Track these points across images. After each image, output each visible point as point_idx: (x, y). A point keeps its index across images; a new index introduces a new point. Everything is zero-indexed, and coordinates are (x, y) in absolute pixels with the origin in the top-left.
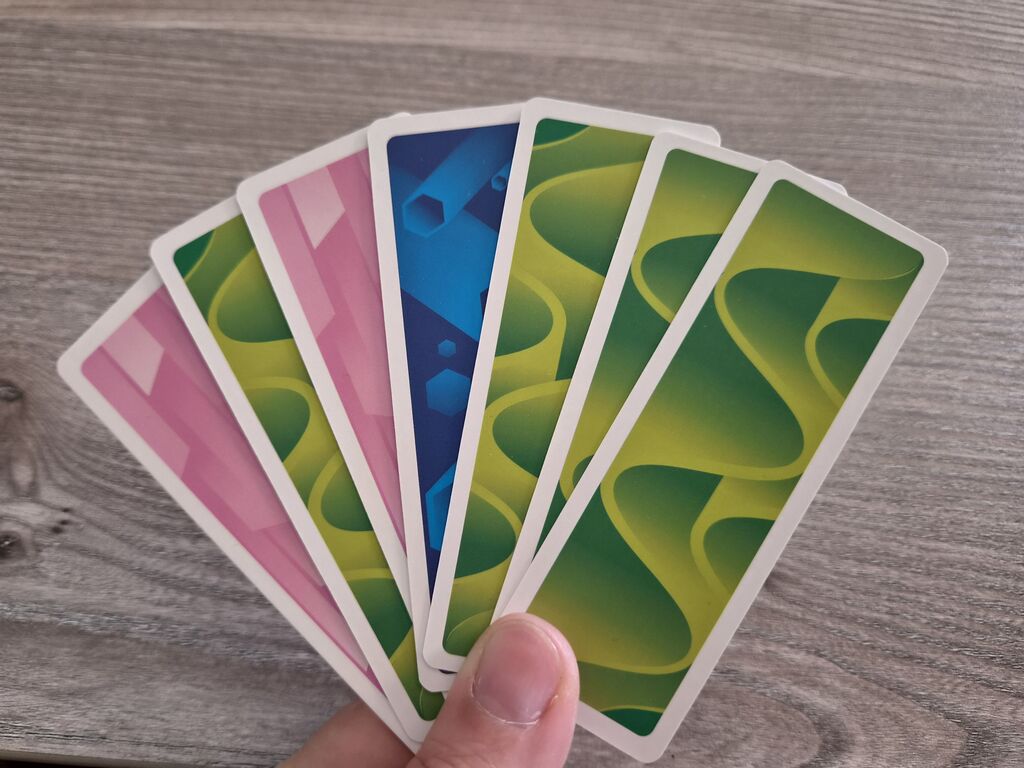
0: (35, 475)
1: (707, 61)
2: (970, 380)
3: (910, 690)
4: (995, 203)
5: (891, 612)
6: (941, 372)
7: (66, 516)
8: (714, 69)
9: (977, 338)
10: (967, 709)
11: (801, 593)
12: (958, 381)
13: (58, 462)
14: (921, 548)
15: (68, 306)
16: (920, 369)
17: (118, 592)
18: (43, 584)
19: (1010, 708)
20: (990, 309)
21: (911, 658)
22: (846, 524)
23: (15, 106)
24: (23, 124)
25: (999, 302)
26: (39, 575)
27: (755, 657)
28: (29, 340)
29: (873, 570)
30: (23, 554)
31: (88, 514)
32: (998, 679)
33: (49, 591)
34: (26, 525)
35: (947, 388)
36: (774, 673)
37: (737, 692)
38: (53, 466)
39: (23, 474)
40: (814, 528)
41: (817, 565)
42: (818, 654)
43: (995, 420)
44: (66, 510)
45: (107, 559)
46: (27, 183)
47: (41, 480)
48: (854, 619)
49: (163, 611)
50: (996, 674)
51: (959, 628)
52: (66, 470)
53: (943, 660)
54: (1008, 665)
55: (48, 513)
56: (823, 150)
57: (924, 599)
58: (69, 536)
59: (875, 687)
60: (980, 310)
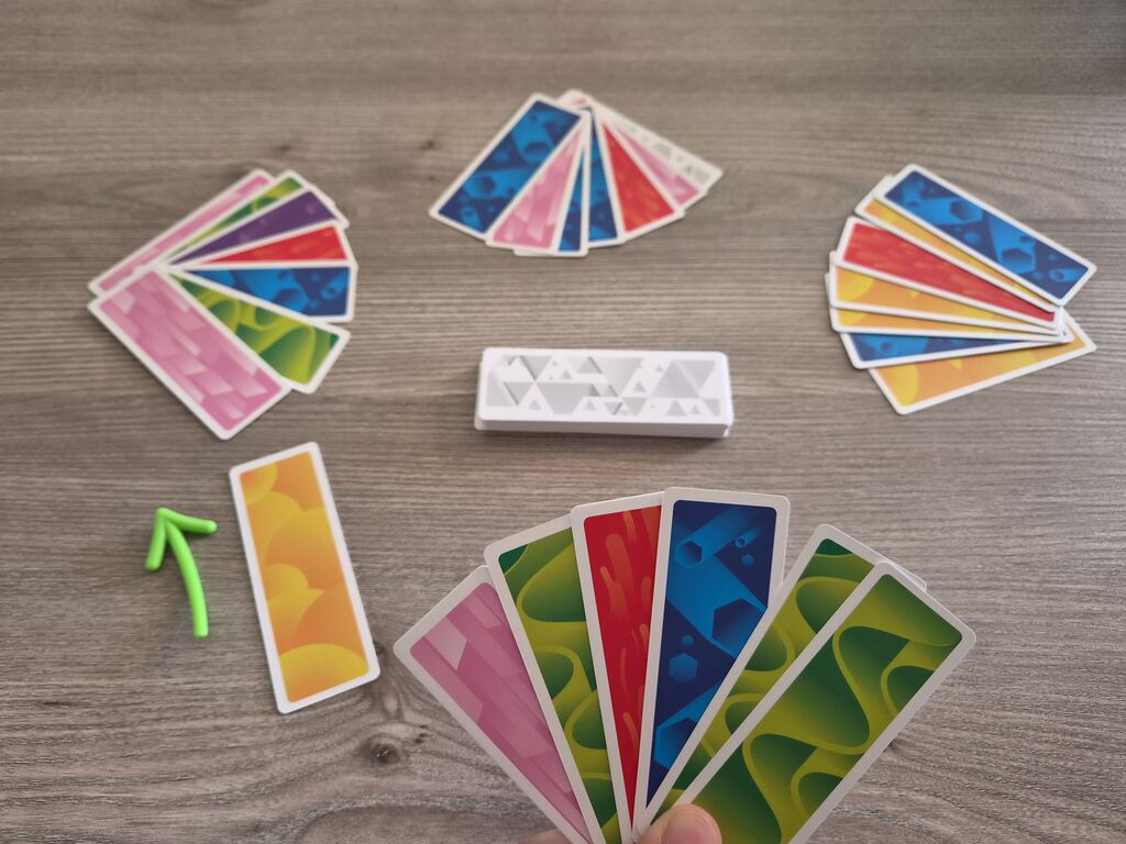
0: (399, 704)
1: (798, 391)
2: (1009, 597)
3: (1002, 816)
4: (1007, 473)
5: (980, 763)
6: (989, 592)
7: (423, 731)
8: (803, 396)
9: (1007, 568)
10: (1045, 828)
11: (917, 753)
12: (1000, 599)
13: (413, 693)
14: (993, 716)
15: (406, 587)
16: (973, 592)
17: (464, 781)
18: (414, 779)
19: (1075, 826)
20: (1015, 547)
21: (998, 793)
23: (353, 453)
24: (359, 465)
25: (1020, 540)
26: (411, 773)
27: (893, 800)
28: (383, 612)
29: (964, 734)
30: (398, 760)
31: (438, 728)
32: (1063, 805)
33: (418, 784)
34: (398, 739)
35: (994, 604)
36: (908, 811)
37: (885, 825)
38: (410, 696)
39: (391, 704)
41: (925, 733)
42: (935, 795)
43: (1031, 624)
44: (422, 727)
45: (454, 758)
46: (367, 506)
47: (404, 707)
48: (956, 769)
49: (496, 792)
50: (1060, 802)
51: (1029, 772)
52: (419, 698)
53: (1022, 794)
54: (1067, 795)
55: (411, 729)
57: (1001, 752)
58: (427, 744)
59: (977, 816)
60: (1009, 548)
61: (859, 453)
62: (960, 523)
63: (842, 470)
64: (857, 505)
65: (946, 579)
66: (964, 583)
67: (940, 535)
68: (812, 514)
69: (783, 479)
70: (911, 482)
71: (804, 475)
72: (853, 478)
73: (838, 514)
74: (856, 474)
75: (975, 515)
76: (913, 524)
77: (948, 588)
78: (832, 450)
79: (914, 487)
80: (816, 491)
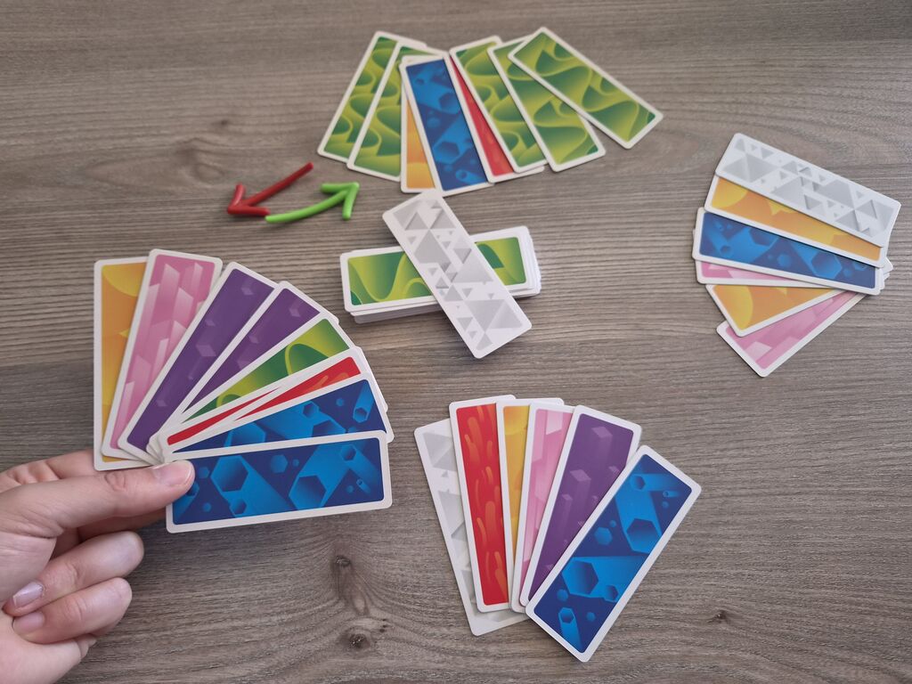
0: (365, 604)
1: (658, 333)
2: (816, 500)
3: (803, 667)
4: (819, 397)
5: (789, 628)
6: (801, 497)
7: (385, 623)
8: (661, 338)
9: (816, 476)
10: (833, 674)
11: (744, 623)
12: (808, 501)
13: (375, 595)
14: (800, 593)
16: (788, 497)
17: (418, 659)
18: (382, 659)
19: (854, 671)
20: (822, 459)
21: (802, 650)
22: (762, 585)
25: (827, 453)
26: (379, 655)
27: (726, 659)
28: (347, 533)
29: (778, 607)
30: (369, 645)
31: (396, 621)
32: (846, 657)
33: (385, 662)
34: (367, 630)
35: (805, 506)
36: (736, 665)
37: (720, 677)
38: (373, 597)
39: (360, 604)
40: (745, 588)
41: (750, 608)
42: (756, 653)
43: (831, 520)
44: (384, 620)
45: (409, 642)
47: (369, 606)
48: (771, 634)
49: (441, 666)
50: (845, 654)
51: (824, 633)
52: (380, 599)
53: (818, 650)
54: (851, 649)
55: (376, 622)
56: (725, 378)
57: (805, 620)
58: (389, 633)
59: (785, 667)
60: (817, 460)
61: (705, 385)
62: (780, 441)
63: (691, 400)
64: (703, 430)
65: (769, 488)
66: (782, 490)
67: (765, 452)
68: (669, 439)
69: (646, 410)
70: (744, 409)
71: (662, 406)
72: (700, 407)
73: (688, 438)
74: (703, 404)
75: (793, 434)
76: (745, 444)
77: (771, 494)
78: (684, 384)
79: (747, 413)
80: (671, 419)
